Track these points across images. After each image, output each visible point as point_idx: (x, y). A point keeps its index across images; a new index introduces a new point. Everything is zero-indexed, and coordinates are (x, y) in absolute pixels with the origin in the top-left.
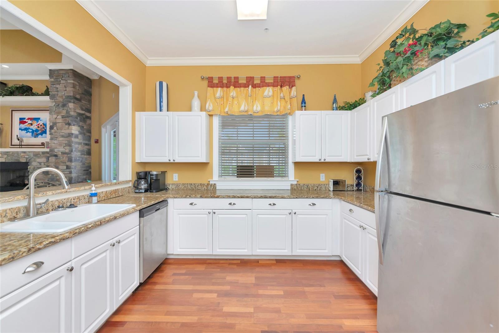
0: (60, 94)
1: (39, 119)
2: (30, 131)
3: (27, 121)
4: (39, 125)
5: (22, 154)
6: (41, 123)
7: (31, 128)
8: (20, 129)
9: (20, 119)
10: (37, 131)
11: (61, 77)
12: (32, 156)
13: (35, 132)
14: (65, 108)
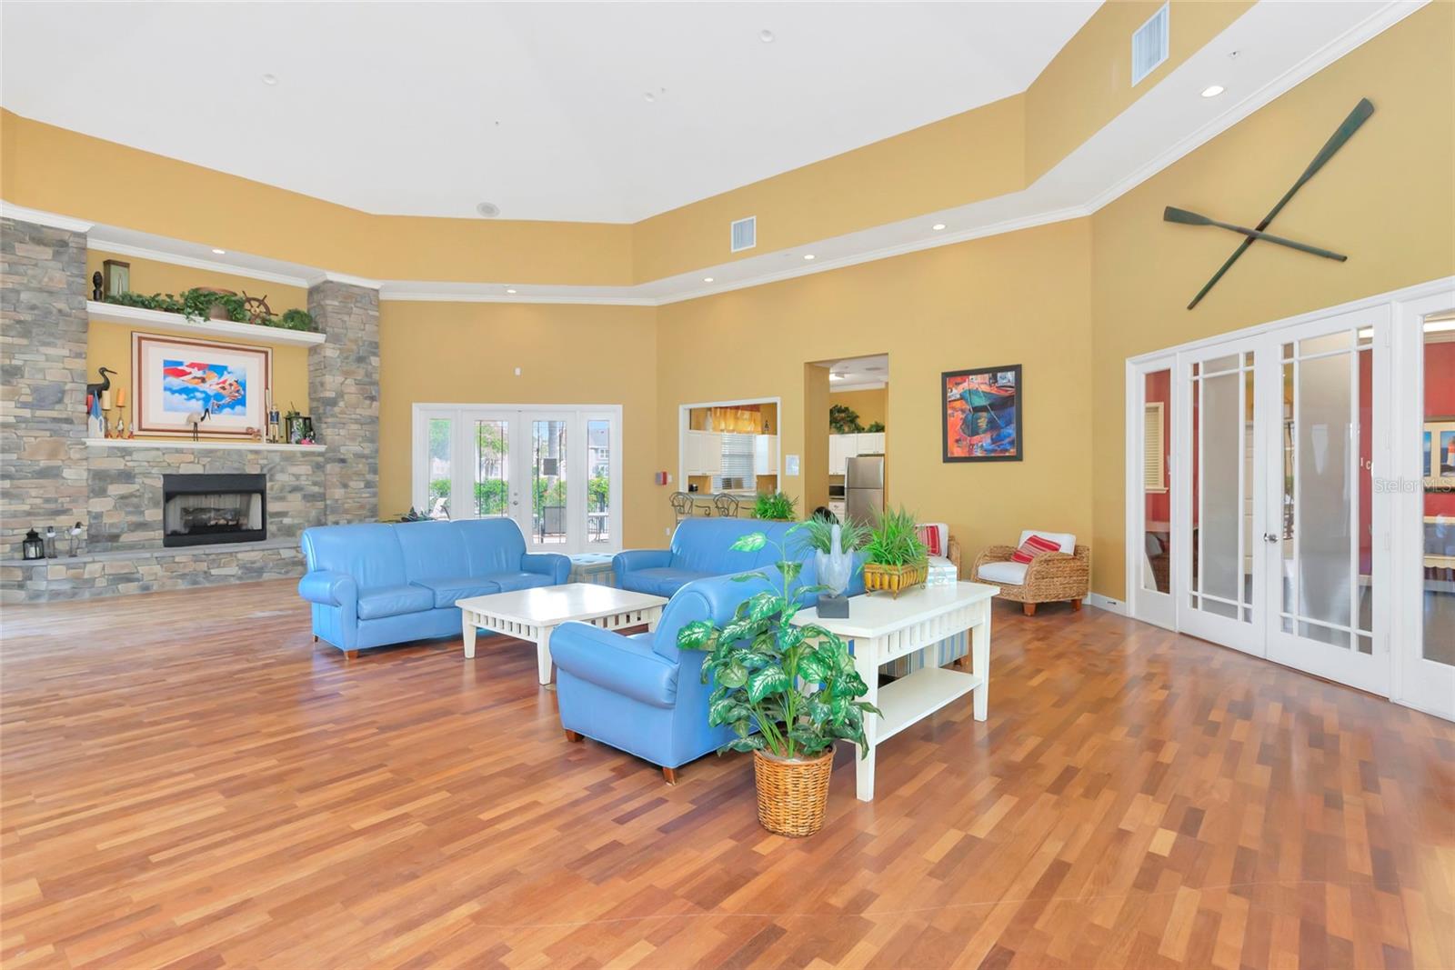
0: (351, 335)
1: (225, 368)
2: (198, 395)
3: (188, 370)
4: (224, 382)
5: (250, 456)
6: (229, 378)
7: (201, 389)
8: (166, 389)
9: (166, 363)
10: (218, 397)
11: (354, 300)
12: (277, 459)
13: (212, 400)
14: (362, 365)
